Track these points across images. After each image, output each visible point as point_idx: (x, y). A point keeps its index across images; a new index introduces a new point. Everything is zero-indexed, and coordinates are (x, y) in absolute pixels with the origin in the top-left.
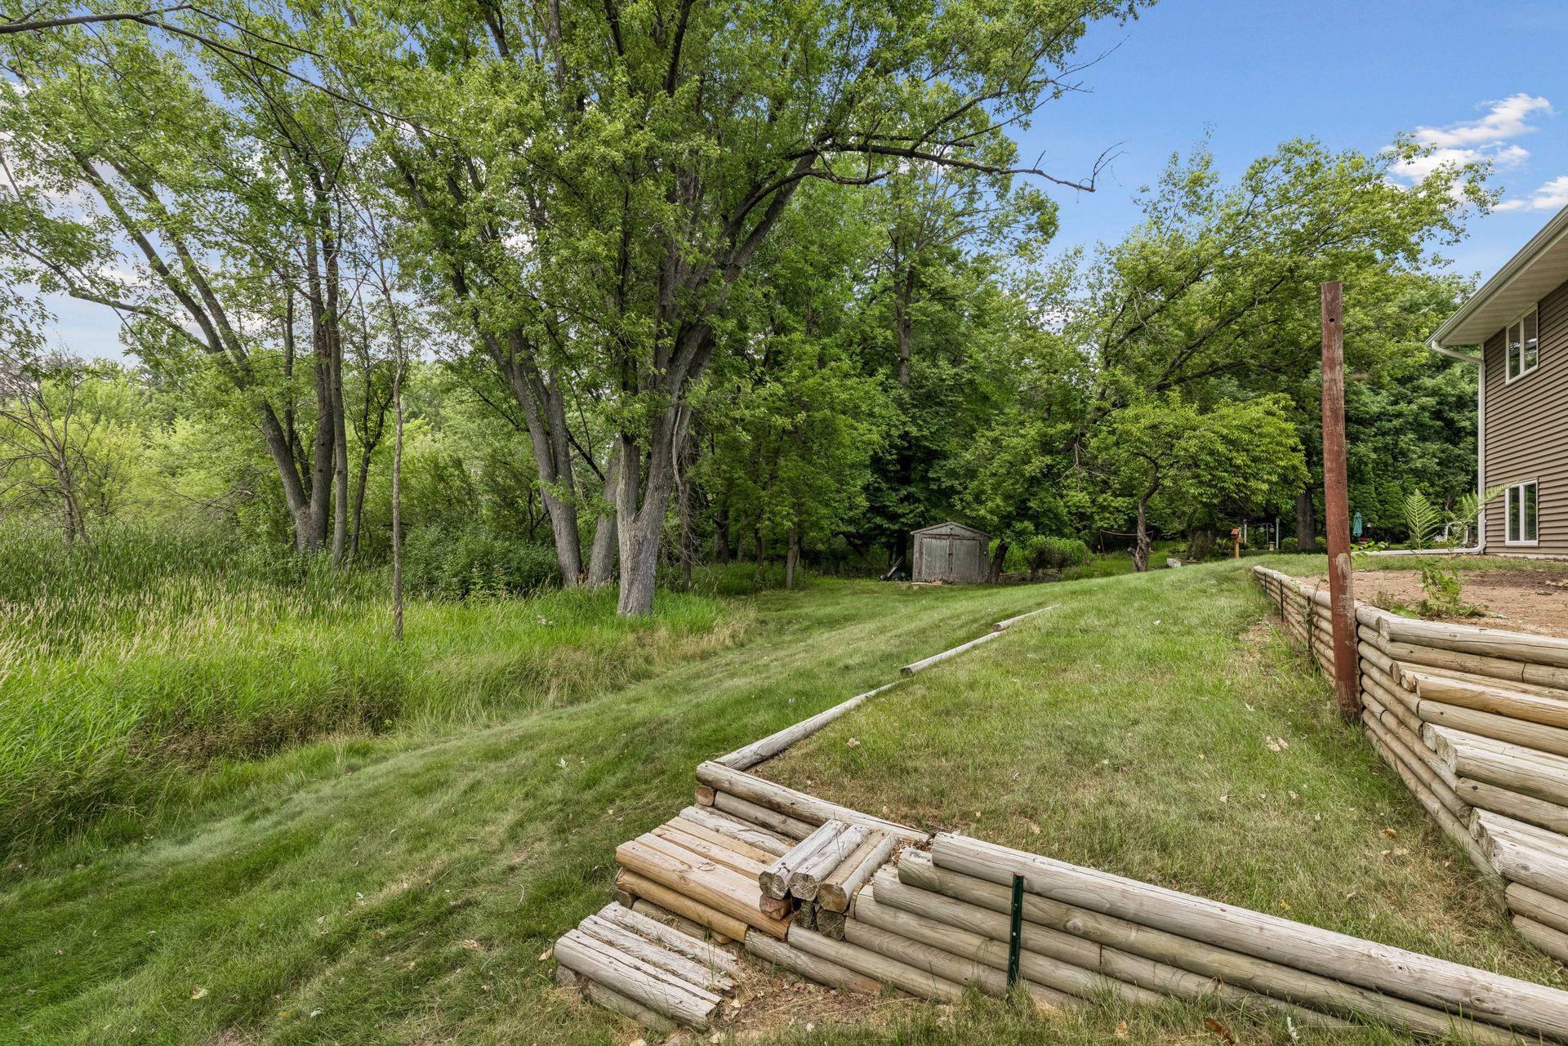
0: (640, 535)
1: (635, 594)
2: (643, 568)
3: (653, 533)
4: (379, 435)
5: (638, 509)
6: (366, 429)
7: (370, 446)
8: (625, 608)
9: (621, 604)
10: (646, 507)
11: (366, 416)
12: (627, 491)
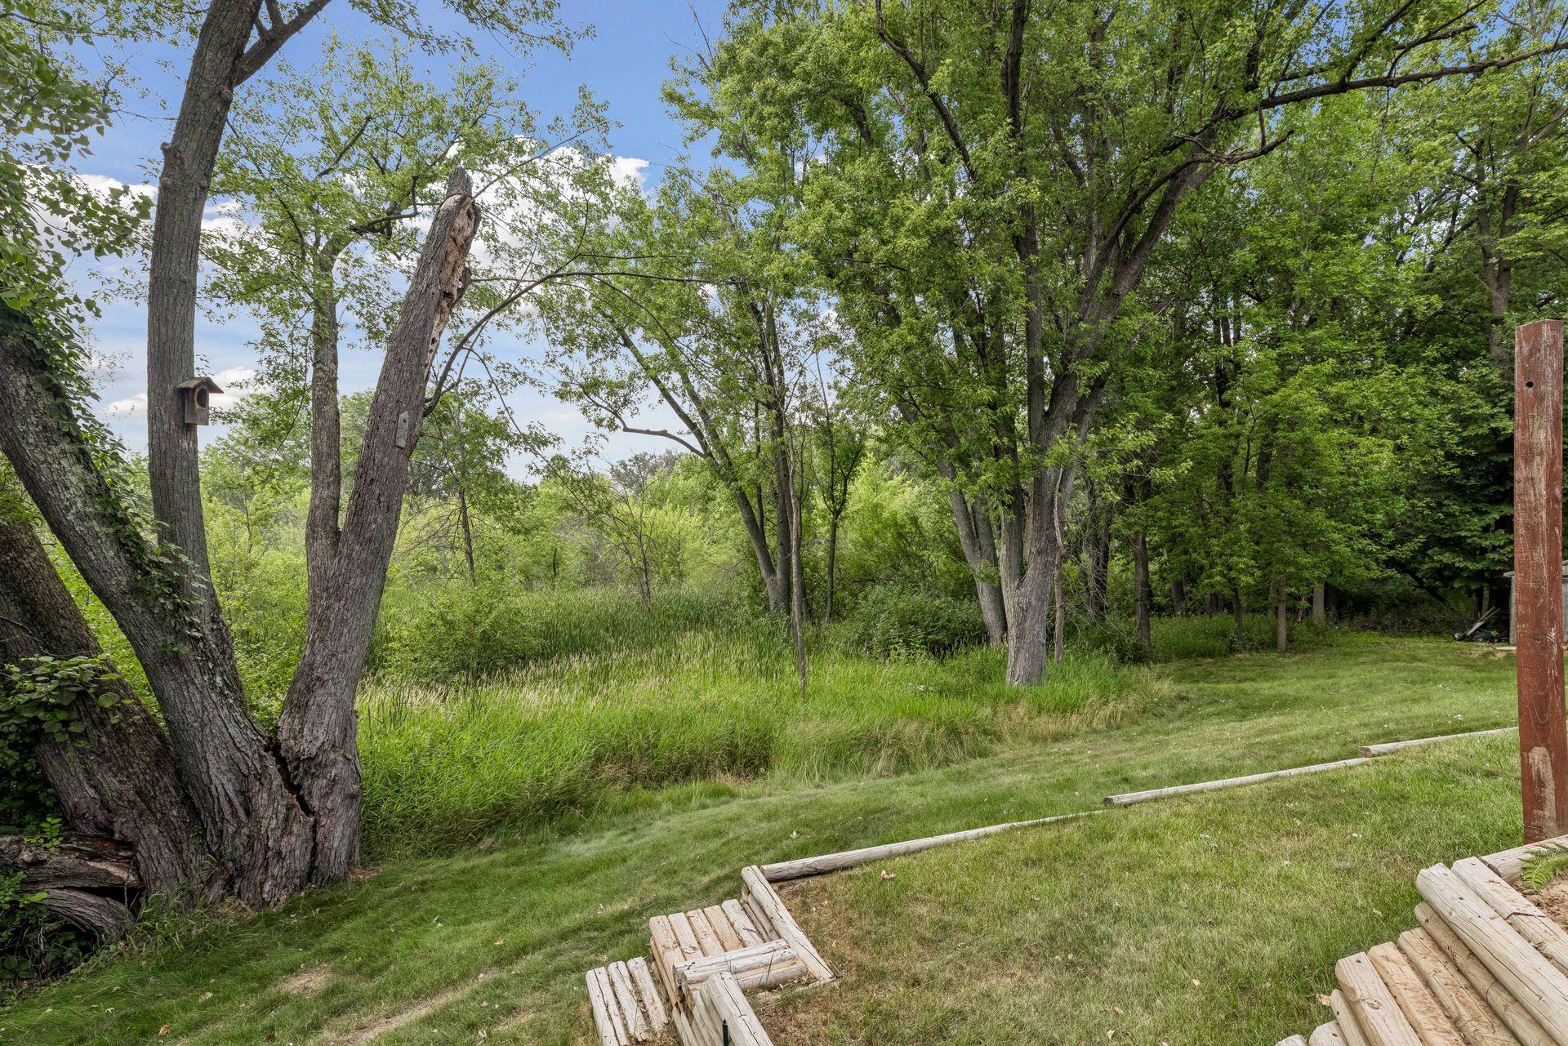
0: (1024, 601)
1: (1021, 663)
2: (1028, 638)
3: (1038, 599)
4: (844, 501)
5: (1022, 574)
6: (832, 498)
7: (837, 513)
8: (1013, 675)
9: (1009, 671)
10: (1029, 573)
11: (832, 488)
12: (1009, 557)
